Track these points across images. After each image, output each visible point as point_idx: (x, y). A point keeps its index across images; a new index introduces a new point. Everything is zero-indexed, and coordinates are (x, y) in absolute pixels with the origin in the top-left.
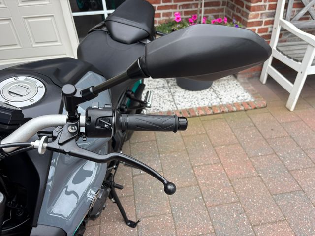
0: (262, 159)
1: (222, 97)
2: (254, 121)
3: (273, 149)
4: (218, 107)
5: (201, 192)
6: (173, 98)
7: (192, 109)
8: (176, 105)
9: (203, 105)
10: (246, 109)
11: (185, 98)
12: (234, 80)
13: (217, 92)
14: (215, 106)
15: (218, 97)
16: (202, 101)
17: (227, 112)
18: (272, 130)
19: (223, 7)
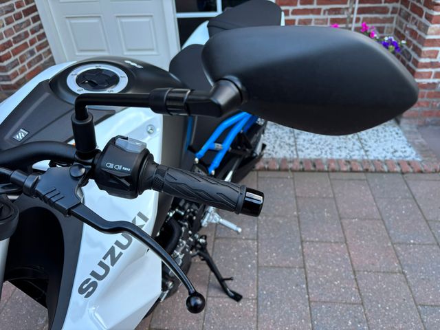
0: (414, 249)
1: (369, 149)
2: (414, 191)
4: (360, 162)
5: (306, 278)
6: (295, 142)
7: (320, 160)
8: (297, 152)
9: (338, 157)
10: (404, 170)
11: (313, 144)
12: (394, 127)
13: (363, 141)
14: (355, 160)
15: (363, 148)
16: (338, 150)
17: (372, 172)
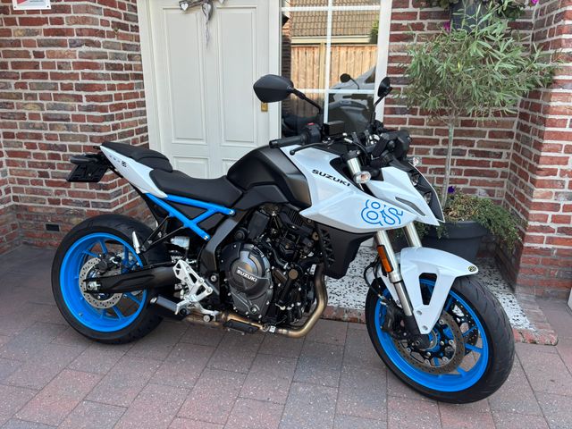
0: (516, 417)
3: (541, 409)
12: (508, 294)
18: (552, 381)
19: (502, 179)
